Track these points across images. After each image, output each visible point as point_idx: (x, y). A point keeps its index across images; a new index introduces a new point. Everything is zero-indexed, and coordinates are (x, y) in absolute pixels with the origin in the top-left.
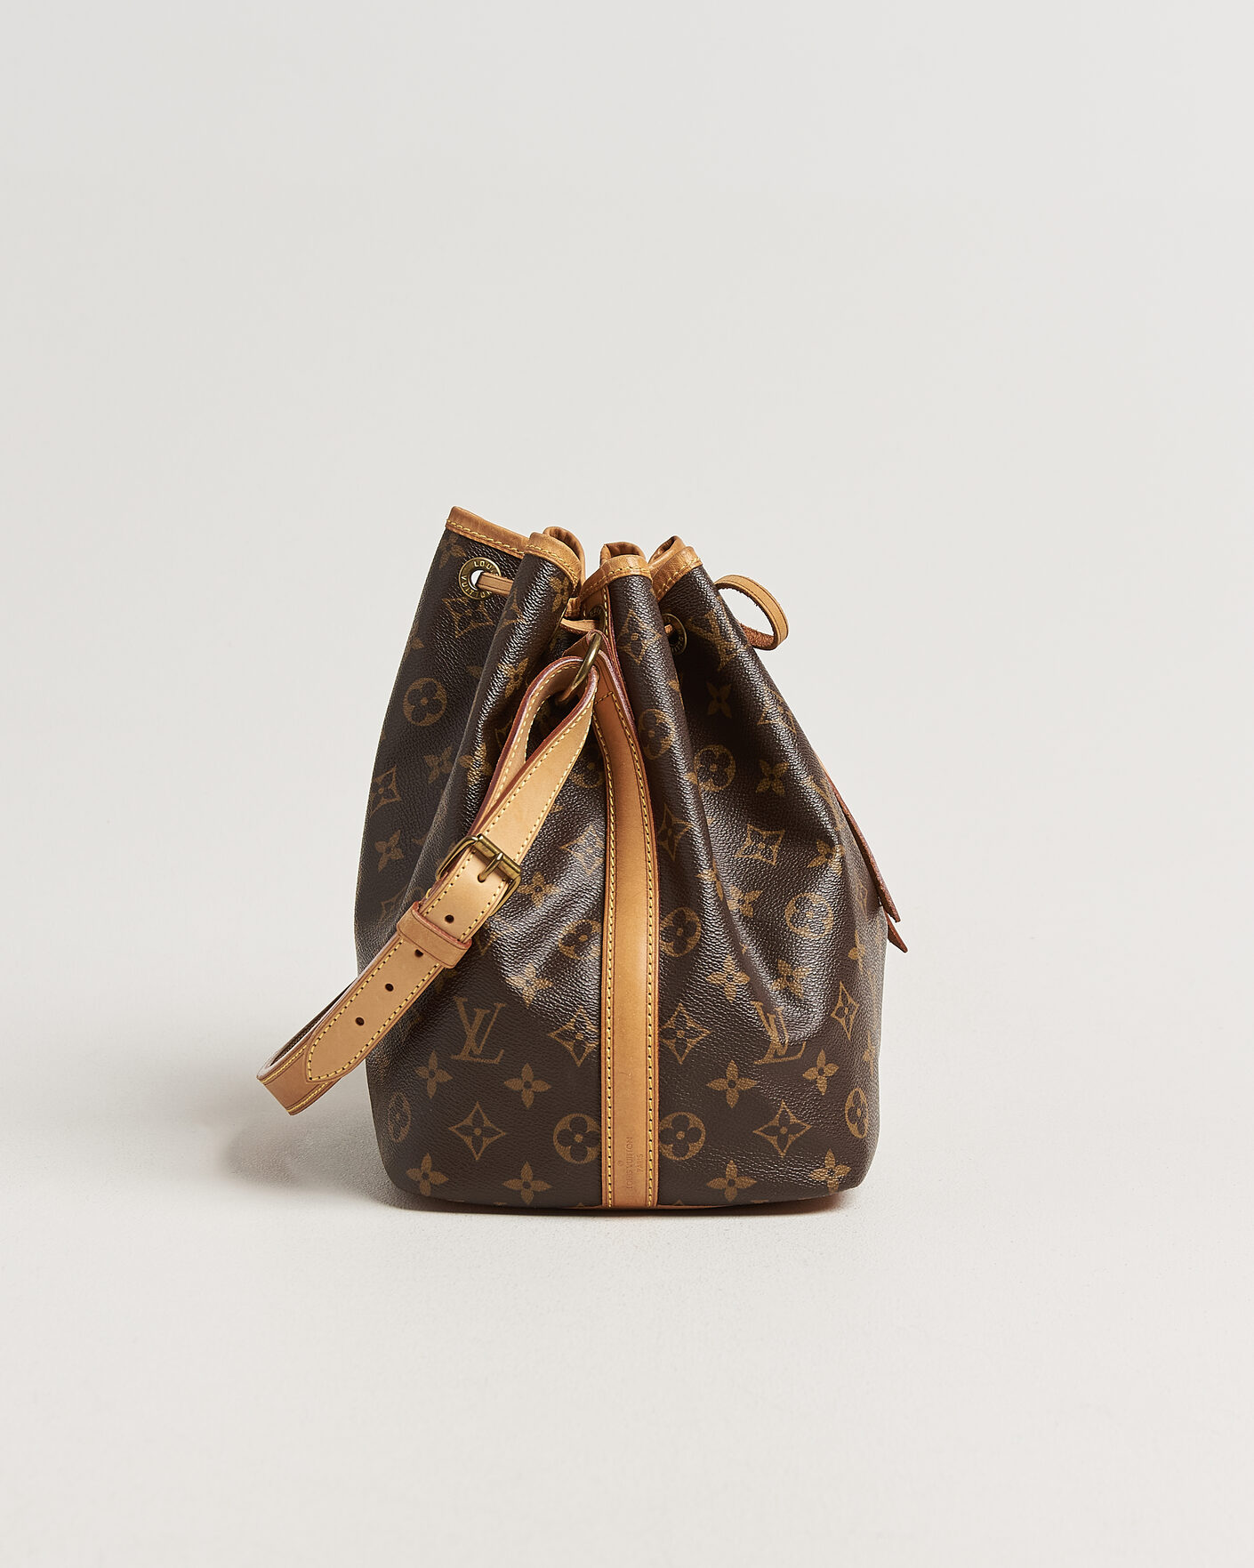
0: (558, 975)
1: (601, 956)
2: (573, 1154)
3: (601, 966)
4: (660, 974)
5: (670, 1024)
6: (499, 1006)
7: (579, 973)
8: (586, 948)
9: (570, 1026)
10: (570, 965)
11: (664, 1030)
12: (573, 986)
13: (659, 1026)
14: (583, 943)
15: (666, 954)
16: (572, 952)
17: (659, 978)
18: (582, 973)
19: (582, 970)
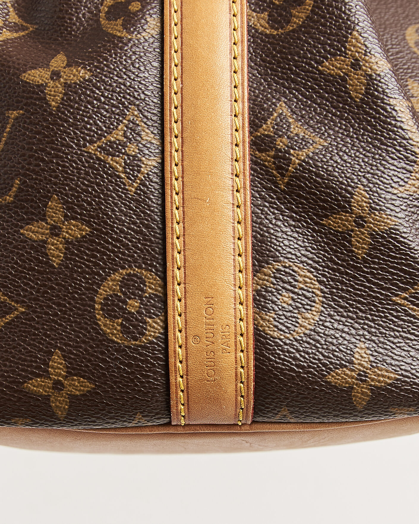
0: (99, 62)
1: (162, 33)
2: (125, 330)
3: (162, 48)
4: (250, 59)
5: (267, 128)
6: (14, 114)
7: (130, 58)
8: (139, 20)
9: (118, 135)
10: (116, 46)
11: (256, 137)
12: (121, 78)
13: (251, 133)
14: (135, 14)
15: (256, 31)
16: (121, 28)
17: (249, 66)
18: (134, 58)
19: (134, 53)
